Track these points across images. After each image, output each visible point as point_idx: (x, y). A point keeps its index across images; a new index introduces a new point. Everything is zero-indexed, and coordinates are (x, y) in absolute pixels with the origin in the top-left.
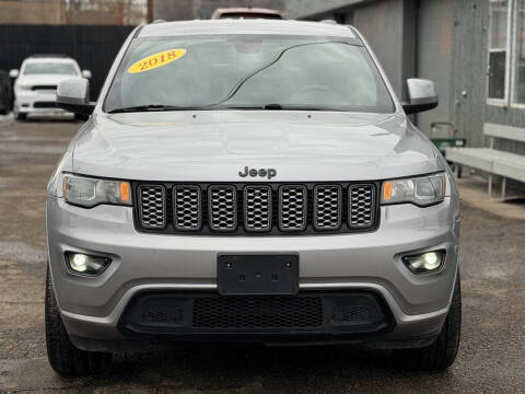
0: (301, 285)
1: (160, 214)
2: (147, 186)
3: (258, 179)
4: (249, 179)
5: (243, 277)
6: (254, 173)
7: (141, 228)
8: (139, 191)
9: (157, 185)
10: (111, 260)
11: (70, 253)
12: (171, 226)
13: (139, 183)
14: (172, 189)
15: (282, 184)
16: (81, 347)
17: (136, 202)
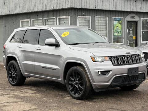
1: (116, 62)
5: (132, 72)
7: (113, 65)
8: (111, 58)
9: (114, 57)
10: (110, 72)
11: (98, 72)
12: (118, 64)
13: (111, 56)
14: (117, 57)
15: (132, 55)
16: (96, 91)
17: (111, 60)
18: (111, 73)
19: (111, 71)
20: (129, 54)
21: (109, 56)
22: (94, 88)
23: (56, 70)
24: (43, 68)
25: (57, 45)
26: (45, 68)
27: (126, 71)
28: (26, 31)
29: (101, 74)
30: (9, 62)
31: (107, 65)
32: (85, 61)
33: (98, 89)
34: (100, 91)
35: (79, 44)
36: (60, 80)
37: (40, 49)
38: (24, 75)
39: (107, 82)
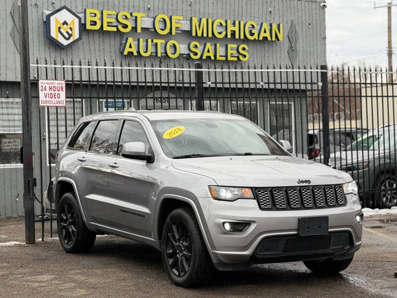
0: (329, 230)
1: (268, 202)
2: (259, 189)
3: (305, 184)
4: (301, 184)
5: (308, 228)
6: (303, 182)
7: (261, 208)
8: (257, 192)
9: (264, 189)
10: (250, 224)
11: (224, 223)
12: (274, 207)
13: (256, 188)
14: (272, 190)
15: (314, 186)
16: (221, 269)
17: (256, 197)
18: (253, 227)
19: (254, 222)
20: (307, 184)
21: (251, 188)
22: (214, 261)
23: (144, 217)
24: (122, 211)
25: (149, 159)
26: (125, 211)
27: (295, 225)
28: (97, 122)
29: (231, 228)
30: (62, 196)
31: (247, 209)
32: (196, 198)
33: (225, 264)
34: (230, 269)
35: (200, 156)
36: (152, 239)
37: (117, 165)
38: (88, 226)
39: (245, 248)
